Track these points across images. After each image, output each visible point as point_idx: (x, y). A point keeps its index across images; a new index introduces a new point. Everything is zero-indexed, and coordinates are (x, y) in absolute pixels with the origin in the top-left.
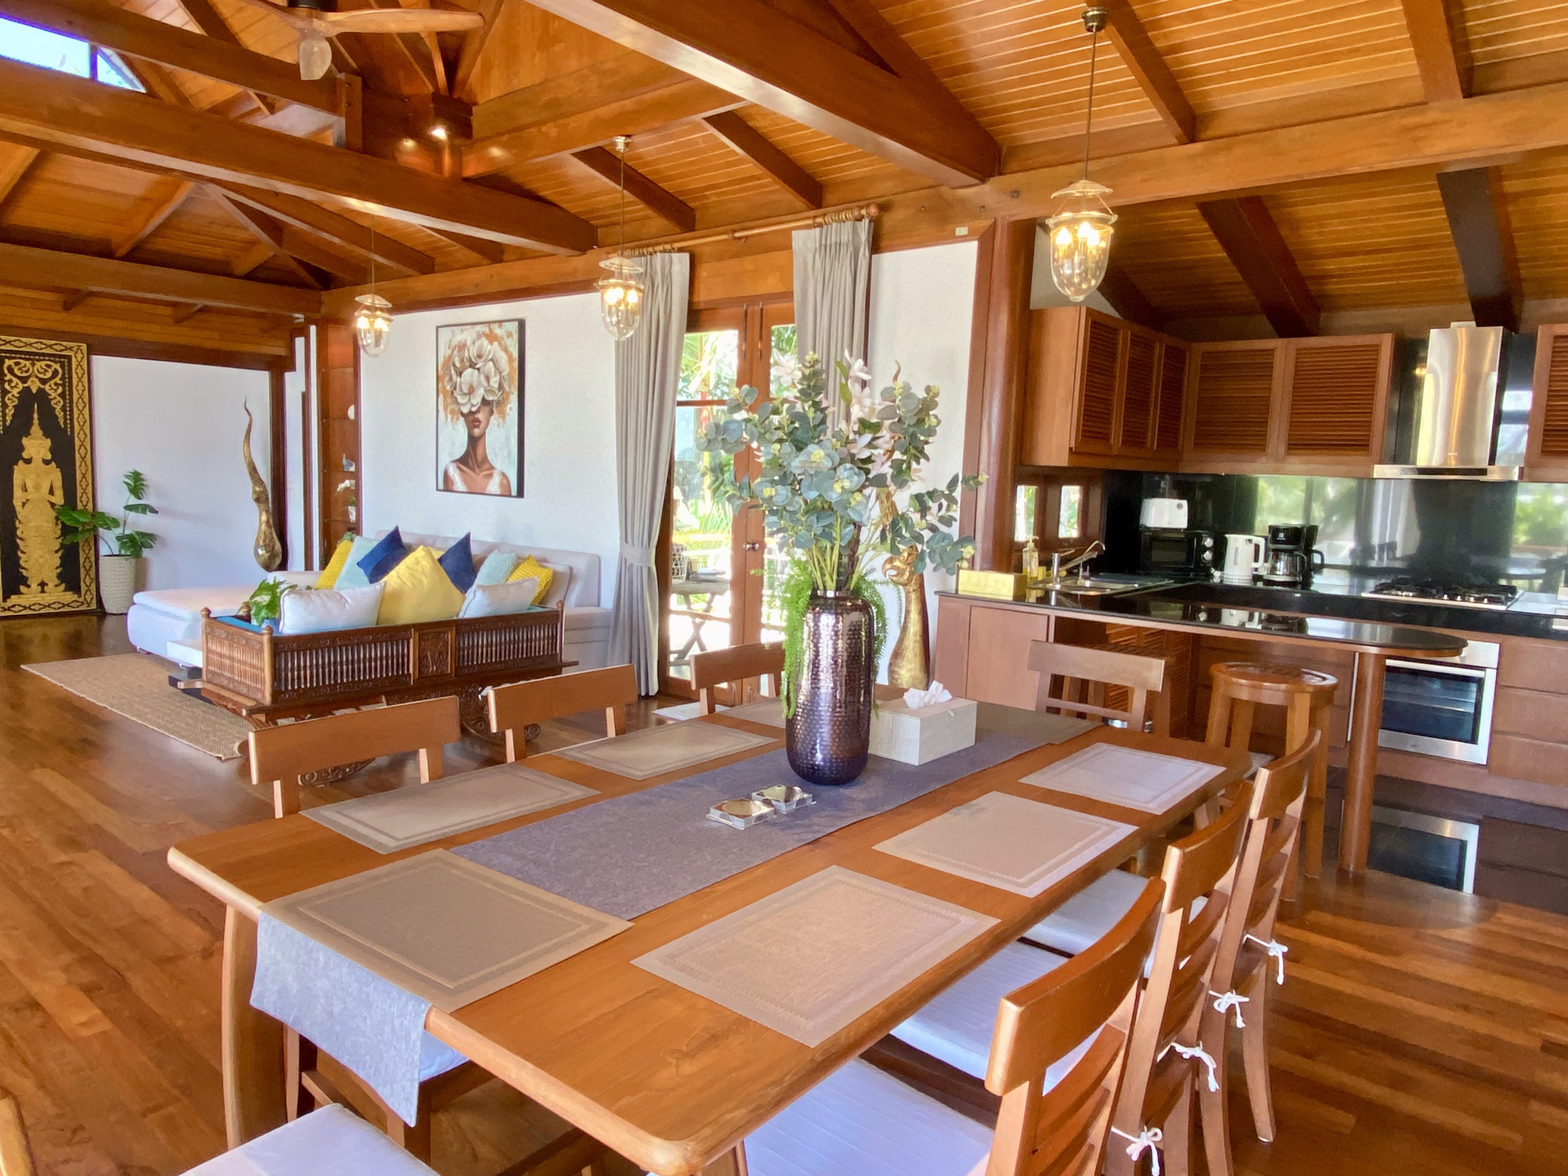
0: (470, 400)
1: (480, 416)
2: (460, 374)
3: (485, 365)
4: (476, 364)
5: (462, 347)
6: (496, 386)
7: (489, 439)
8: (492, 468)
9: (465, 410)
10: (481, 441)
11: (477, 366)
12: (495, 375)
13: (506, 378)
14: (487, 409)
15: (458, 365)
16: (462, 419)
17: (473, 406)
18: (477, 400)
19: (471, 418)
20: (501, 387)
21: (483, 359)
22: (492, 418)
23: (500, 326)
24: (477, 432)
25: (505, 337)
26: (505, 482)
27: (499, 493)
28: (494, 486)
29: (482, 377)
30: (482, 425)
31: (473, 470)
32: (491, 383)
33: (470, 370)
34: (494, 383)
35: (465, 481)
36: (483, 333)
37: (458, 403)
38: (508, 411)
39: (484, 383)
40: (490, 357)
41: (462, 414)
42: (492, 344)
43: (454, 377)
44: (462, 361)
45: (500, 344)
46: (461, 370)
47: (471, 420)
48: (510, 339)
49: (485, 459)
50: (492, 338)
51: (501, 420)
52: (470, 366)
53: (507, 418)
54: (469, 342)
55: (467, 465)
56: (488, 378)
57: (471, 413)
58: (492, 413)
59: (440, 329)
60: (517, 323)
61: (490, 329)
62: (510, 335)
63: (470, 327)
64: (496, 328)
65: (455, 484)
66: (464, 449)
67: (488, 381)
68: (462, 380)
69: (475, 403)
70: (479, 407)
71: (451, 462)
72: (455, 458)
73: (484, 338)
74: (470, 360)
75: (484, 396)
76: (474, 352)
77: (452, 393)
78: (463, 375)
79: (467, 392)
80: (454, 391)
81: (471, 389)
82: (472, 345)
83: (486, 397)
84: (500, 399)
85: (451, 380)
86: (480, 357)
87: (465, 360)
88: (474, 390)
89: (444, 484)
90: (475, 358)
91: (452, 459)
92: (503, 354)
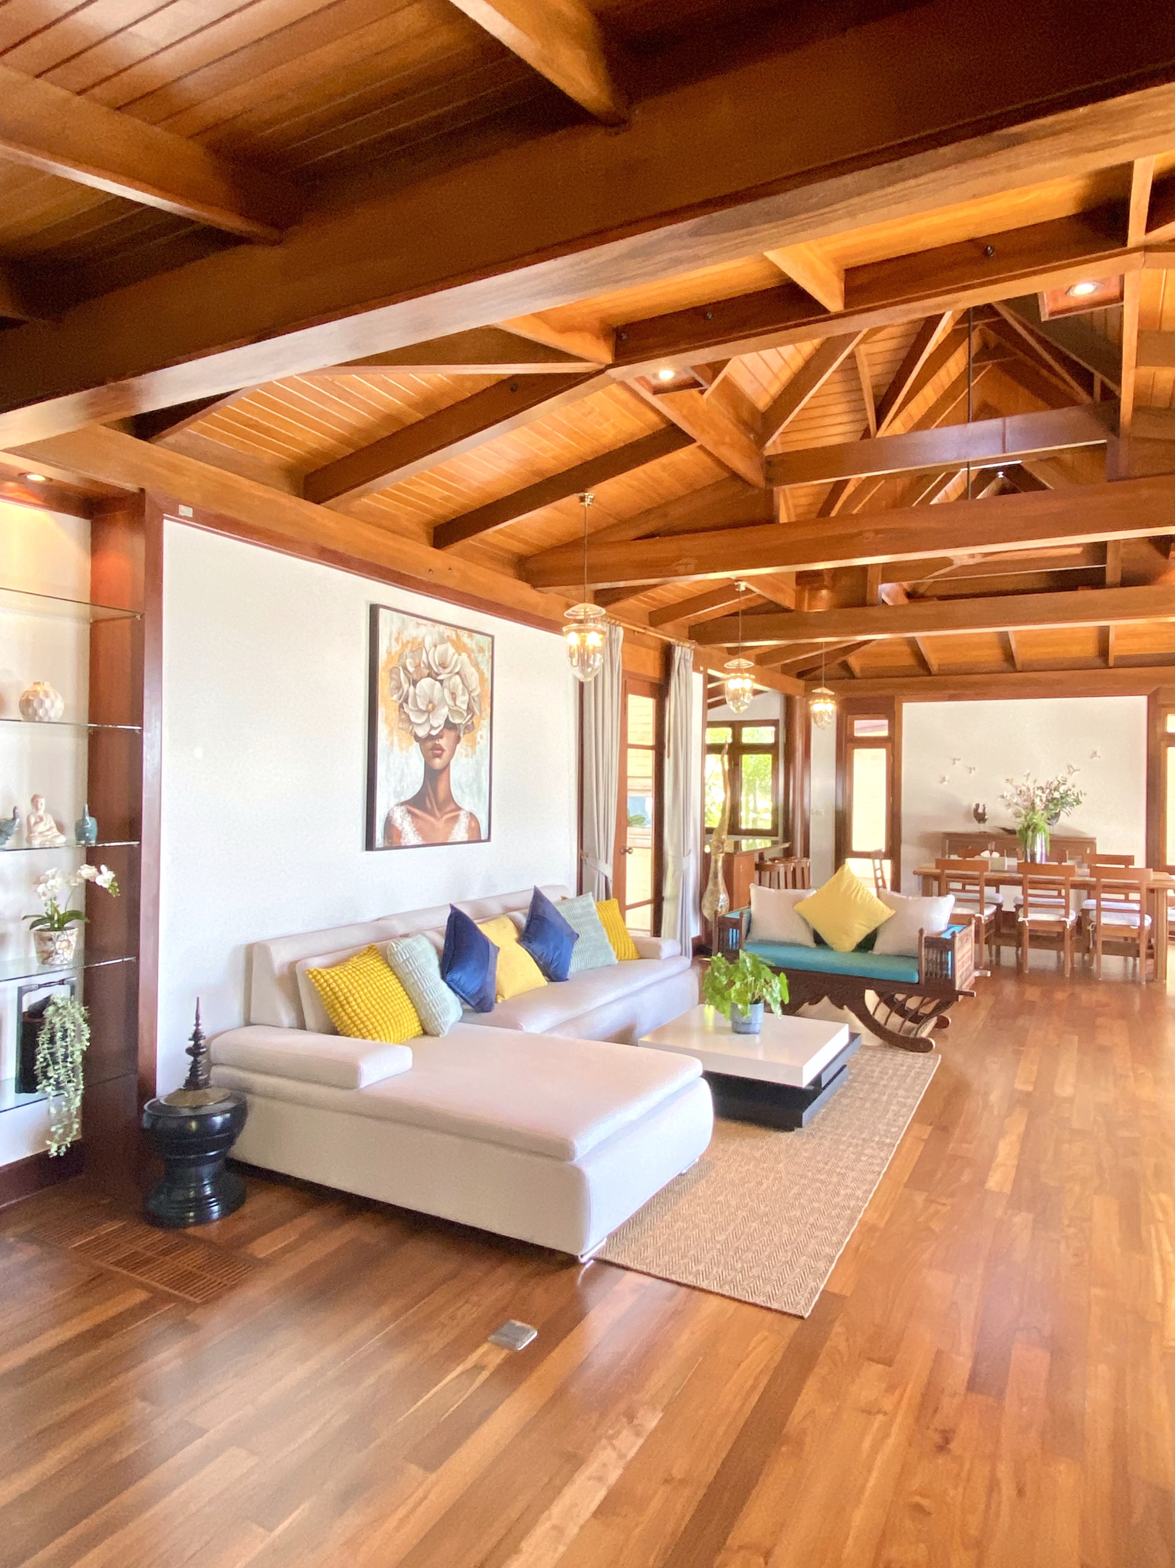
0: (428, 719)
1: (442, 742)
2: (415, 683)
3: (450, 678)
4: (438, 675)
5: (418, 647)
6: (465, 707)
7: (455, 773)
8: (459, 809)
9: (422, 732)
10: (444, 775)
11: (439, 678)
12: (463, 694)
13: (476, 699)
14: (452, 734)
15: (411, 669)
16: (416, 745)
17: (432, 728)
18: (438, 721)
19: (429, 744)
20: (470, 709)
21: (448, 670)
22: (458, 746)
23: (470, 637)
24: (438, 763)
25: (476, 651)
26: (473, 824)
27: (466, 839)
28: (460, 832)
29: (446, 693)
30: (445, 755)
31: (433, 814)
32: (457, 703)
33: (429, 679)
34: (462, 702)
35: (419, 831)
37: (412, 723)
38: (478, 739)
39: (451, 703)
40: (456, 670)
41: (416, 737)
42: (460, 655)
43: (405, 686)
44: (417, 666)
45: (469, 656)
46: (415, 677)
47: (430, 746)
48: (481, 655)
49: (450, 798)
50: (460, 647)
51: (469, 749)
52: (429, 675)
53: (478, 747)
54: (428, 642)
55: (424, 809)
56: (454, 696)
57: (430, 737)
58: (458, 739)
59: (382, 611)
60: (490, 639)
61: (457, 635)
62: (481, 650)
63: (430, 623)
64: (465, 637)
65: (403, 835)
66: (418, 788)
67: (454, 699)
68: (417, 691)
69: (435, 725)
70: (441, 731)
71: (397, 805)
72: (403, 799)
73: (449, 644)
74: (429, 667)
75: (447, 718)
76: (434, 657)
77: (401, 706)
78: (418, 685)
79: (423, 708)
80: (404, 705)
81: (430, 706)
82: (433, 649)
83: (451, 719)
84: (470, 723)
85: (399, 687)
86: (443, 666)
87: (422, 665)
88: (434, 708)
89: (384, 838)
90: (437, 667)
91: (397, 801)
92: (473, 670)
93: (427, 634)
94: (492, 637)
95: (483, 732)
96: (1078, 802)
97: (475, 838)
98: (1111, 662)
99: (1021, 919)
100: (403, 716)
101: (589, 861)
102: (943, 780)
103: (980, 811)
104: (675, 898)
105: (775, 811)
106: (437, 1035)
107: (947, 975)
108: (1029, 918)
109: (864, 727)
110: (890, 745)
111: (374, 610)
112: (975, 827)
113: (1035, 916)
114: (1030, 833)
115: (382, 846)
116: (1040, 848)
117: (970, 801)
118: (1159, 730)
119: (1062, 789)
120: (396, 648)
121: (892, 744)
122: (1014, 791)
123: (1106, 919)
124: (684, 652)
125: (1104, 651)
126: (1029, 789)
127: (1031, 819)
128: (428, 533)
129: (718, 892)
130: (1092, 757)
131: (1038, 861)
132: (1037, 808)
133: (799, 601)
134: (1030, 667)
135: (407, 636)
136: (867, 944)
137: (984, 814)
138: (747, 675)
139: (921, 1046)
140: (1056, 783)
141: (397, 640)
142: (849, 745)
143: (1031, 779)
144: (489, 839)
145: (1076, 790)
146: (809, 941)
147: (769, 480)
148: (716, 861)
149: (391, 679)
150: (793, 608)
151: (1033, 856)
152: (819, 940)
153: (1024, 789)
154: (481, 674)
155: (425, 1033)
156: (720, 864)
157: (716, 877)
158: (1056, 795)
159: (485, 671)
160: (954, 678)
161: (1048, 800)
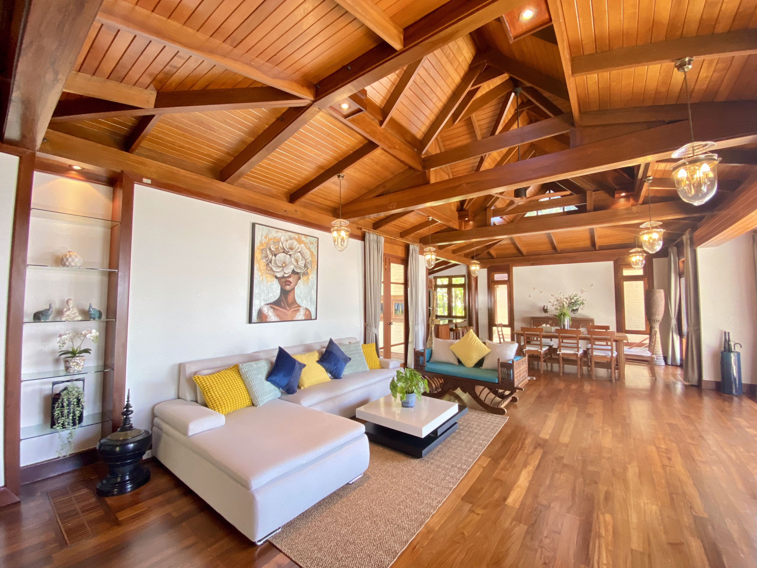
0: (283, 270)
1: (291, 279)
2: (275, 255)
3: (295, 254)
5: (277, 241)
6: (303, 266)
7: (297, 291)
8: (300, 306)
9: (279, 275)
11: (289, 253)
12: (302, 260)
13: (309, 262)
14: (296, 276)
15: (273, 249)
16: (276, 281)
17: (285, 273)
19: (283, 280)
20: (305, 266)
21: (293, 251)
22: (299, 281)
23: (305, 238)
24: (288, 288)
26: (307, 313)
27: (304, 319)
28: (301, 315)
29: (293, 260)
30: (292, 285)
31: (285, 308)
32: (299, 264)
33: (283, 254)
34: (301, 263)
35: (278, 315)
36: (294, 237)
37: (273, 271)
38: (310, 278)
39: (295, 264)
40: (299, 251)
41: (276, 277)
42: (300, 245)
43: (270, 256)
44: (277, 248)
45: (305, 246)
46: (275, 253)
47: (283, 281)
48: (312, 245)
49: (294, 302)
50: (300, 241)
52: (283, 252)
53: (310, 282)
54: (283, 239)
55: (280, 306)
56: (297, 261)
57: (283, 277)
58: (299, 278)
59: (256, 225)
60: (316, 239)
61: (299, 237)
62: (312, 243)
63: (284, 231)
64: (303, 238)
65: (268, 317)
66: (277, 297)
67: (297, 262)
68: (276, 258)
69: (287, 272)
70: (290, 275)
71: (265, 305)
72: (268, 302)
73: (294, 240)
74: (284, 249)
75: (294, 269)
76: (286, 245)
77: (268, 264)
78: (277, 256)
79: (280, 265)
80: (269, 264)
81: (284, 265)
82: (286, 242)
83: (295, 270)
84: (306, 272)
85: (267, 256)
86: (291, 249)
87: (279, 248)
88: (286, 266)
89: (258, 318)
90: (288, 249)
91: (265, 303)
92: (307, 251)
93: (283, 236)
94: (318, 238)
95: (312, 276)
96: (583, 304)
97: (308, 317)
98: (597, 248)
99: (558, 353)
100: (269, 268)
101: (368, 328)
102: (530, 296)
103: (545, 308)
104: (412, 342)
105: (465, 309)
106: (256, 406)
107: (510, 380)
108: (562, 352)
109: (498, 277)
110: (508, 283)
111: (254, 225)
112: (544, 315)
113: (564, 351)
114: (562, 317)
115: (256, 321)
116: (567, 322)
117: (541, 304)
118: (619, 275)
119: (575, 298)
120: (264, 241)
121: (509, 283)
122: (554, 299)
123: (595, 353)
124: (414, 248)
125: (593, 244)
126: (561, 299)
127: (562, 311)
128: (286, 197)
129: (432, 340)
130: (591, 286)
131: (566, 328)
132: (565, 306)
133: (460, 226)
134: (563, 252)
135: (271, 236)
136: (480, 364)
137: (547, 309)
138: (433, 253)
139: (501, 412)
140: (572, 296)
141: (265, 237)
142: (492, 284)
143: (562, 294)
144: (316, 319)
145: (581, 299)
146: (456, 362)
147: (424, 167)
148: (431, 328)
149: (262, 253)
150: (458, 229)
151: (564, 326)
152: (460, 362)
153: (559, 298)
154: (312, 253)
155: (253, 405)
156: (433, 329)
157: (431, 334)
158: (573, 301)
159: (314, 252)
160: (533, 257)
161: (569, 303)
